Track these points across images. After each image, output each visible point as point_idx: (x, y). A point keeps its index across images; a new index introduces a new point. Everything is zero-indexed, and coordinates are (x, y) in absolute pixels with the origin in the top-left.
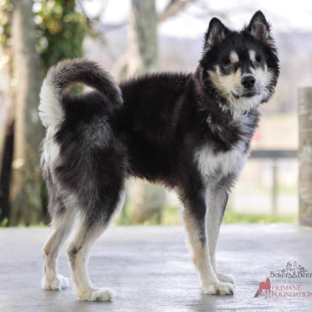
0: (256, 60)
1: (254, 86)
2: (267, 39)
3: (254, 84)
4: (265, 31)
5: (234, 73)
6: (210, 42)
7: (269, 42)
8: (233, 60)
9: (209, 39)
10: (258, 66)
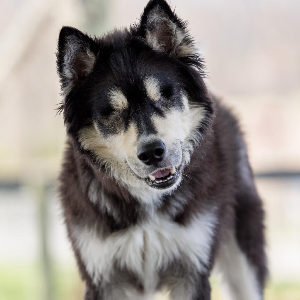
0: (162, 95)
1: (165, 159)
2: (181, 45)
3: (164, 156)
4: (174, 31)
5: (125, 131)
6: (68, 73)
7: (186, 50)
8: (118, 106)
9: (65, 68)
10: (168, 106)
